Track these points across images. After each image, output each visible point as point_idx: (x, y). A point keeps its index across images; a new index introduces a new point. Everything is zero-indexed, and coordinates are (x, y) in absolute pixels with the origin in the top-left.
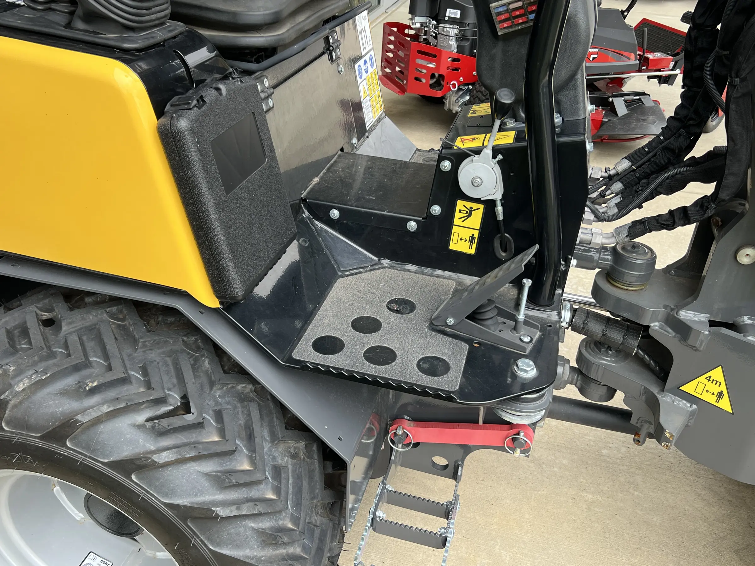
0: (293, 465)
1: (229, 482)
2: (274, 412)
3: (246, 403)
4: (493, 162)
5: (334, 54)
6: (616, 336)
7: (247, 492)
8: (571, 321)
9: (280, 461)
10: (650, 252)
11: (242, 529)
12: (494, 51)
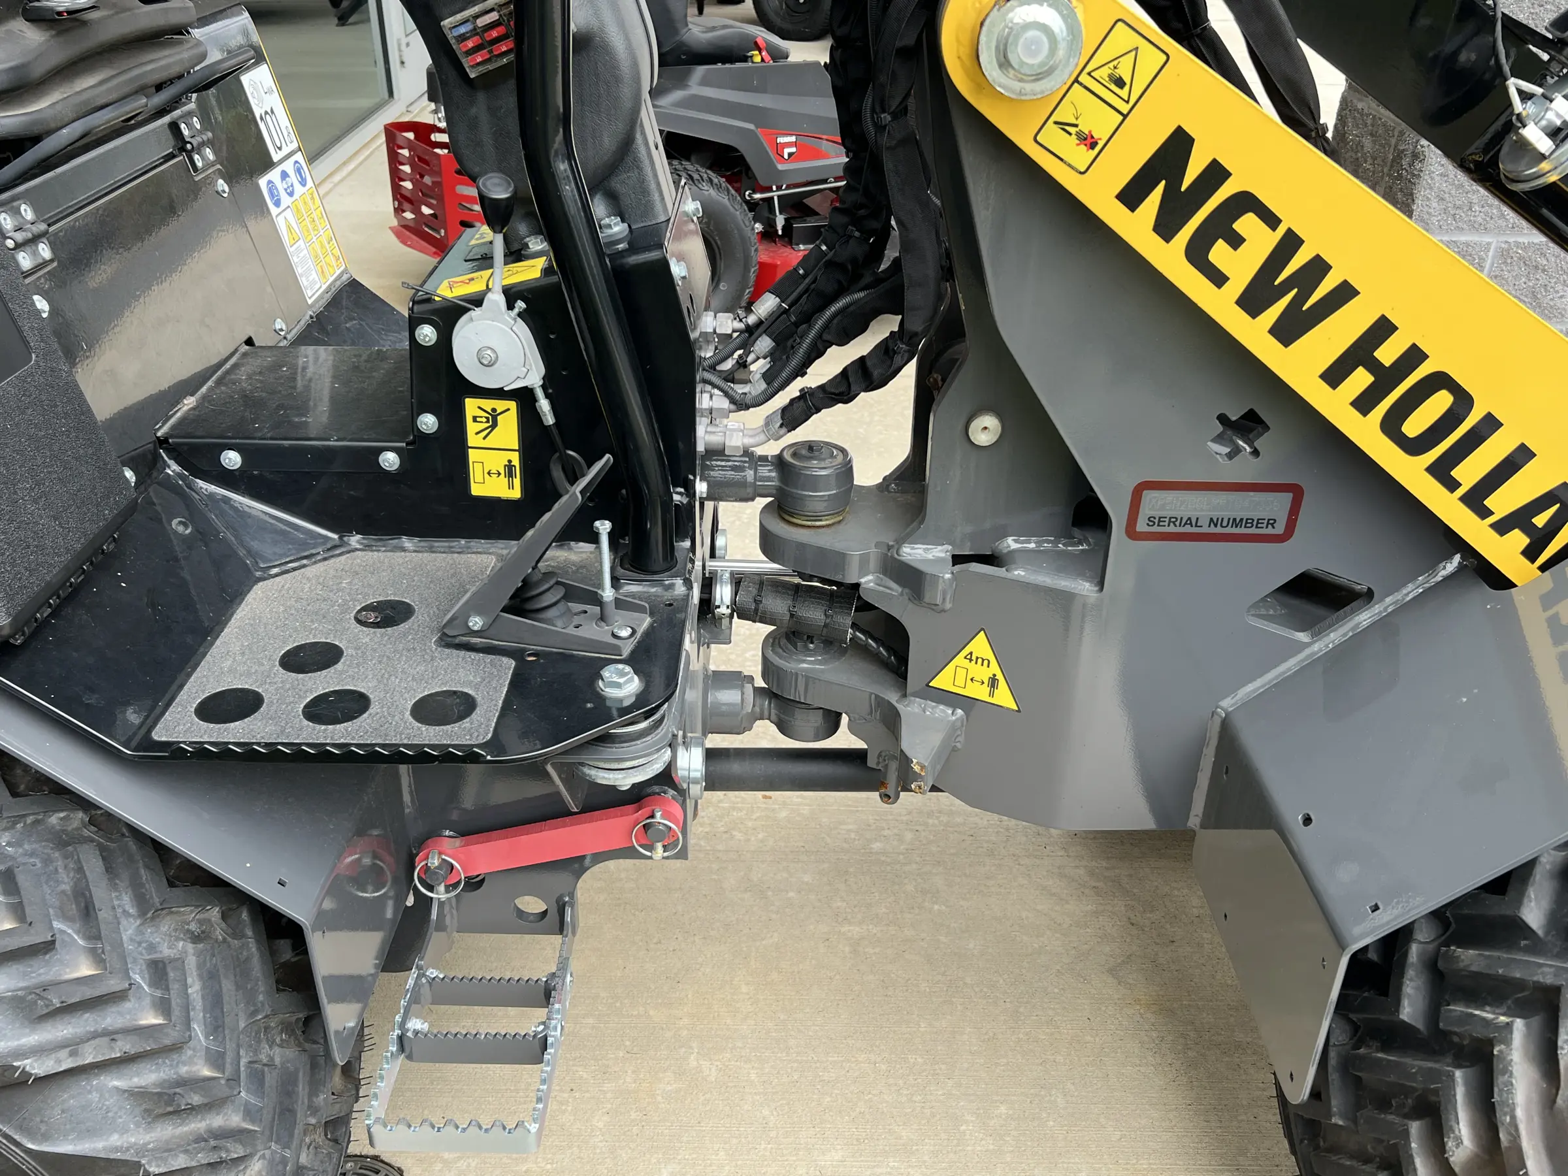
0: (198, 954)
1: (47, 1006)
2: (138, 857)
3: (70, 848)
4: (510, 316)
5: (196, 157)
6: (814, 614)
7: (95, 1020)
8: (734, 602)
9: (166, 951)
10: (840, 453)
11: (95, 1096)
12: (474, 111)
